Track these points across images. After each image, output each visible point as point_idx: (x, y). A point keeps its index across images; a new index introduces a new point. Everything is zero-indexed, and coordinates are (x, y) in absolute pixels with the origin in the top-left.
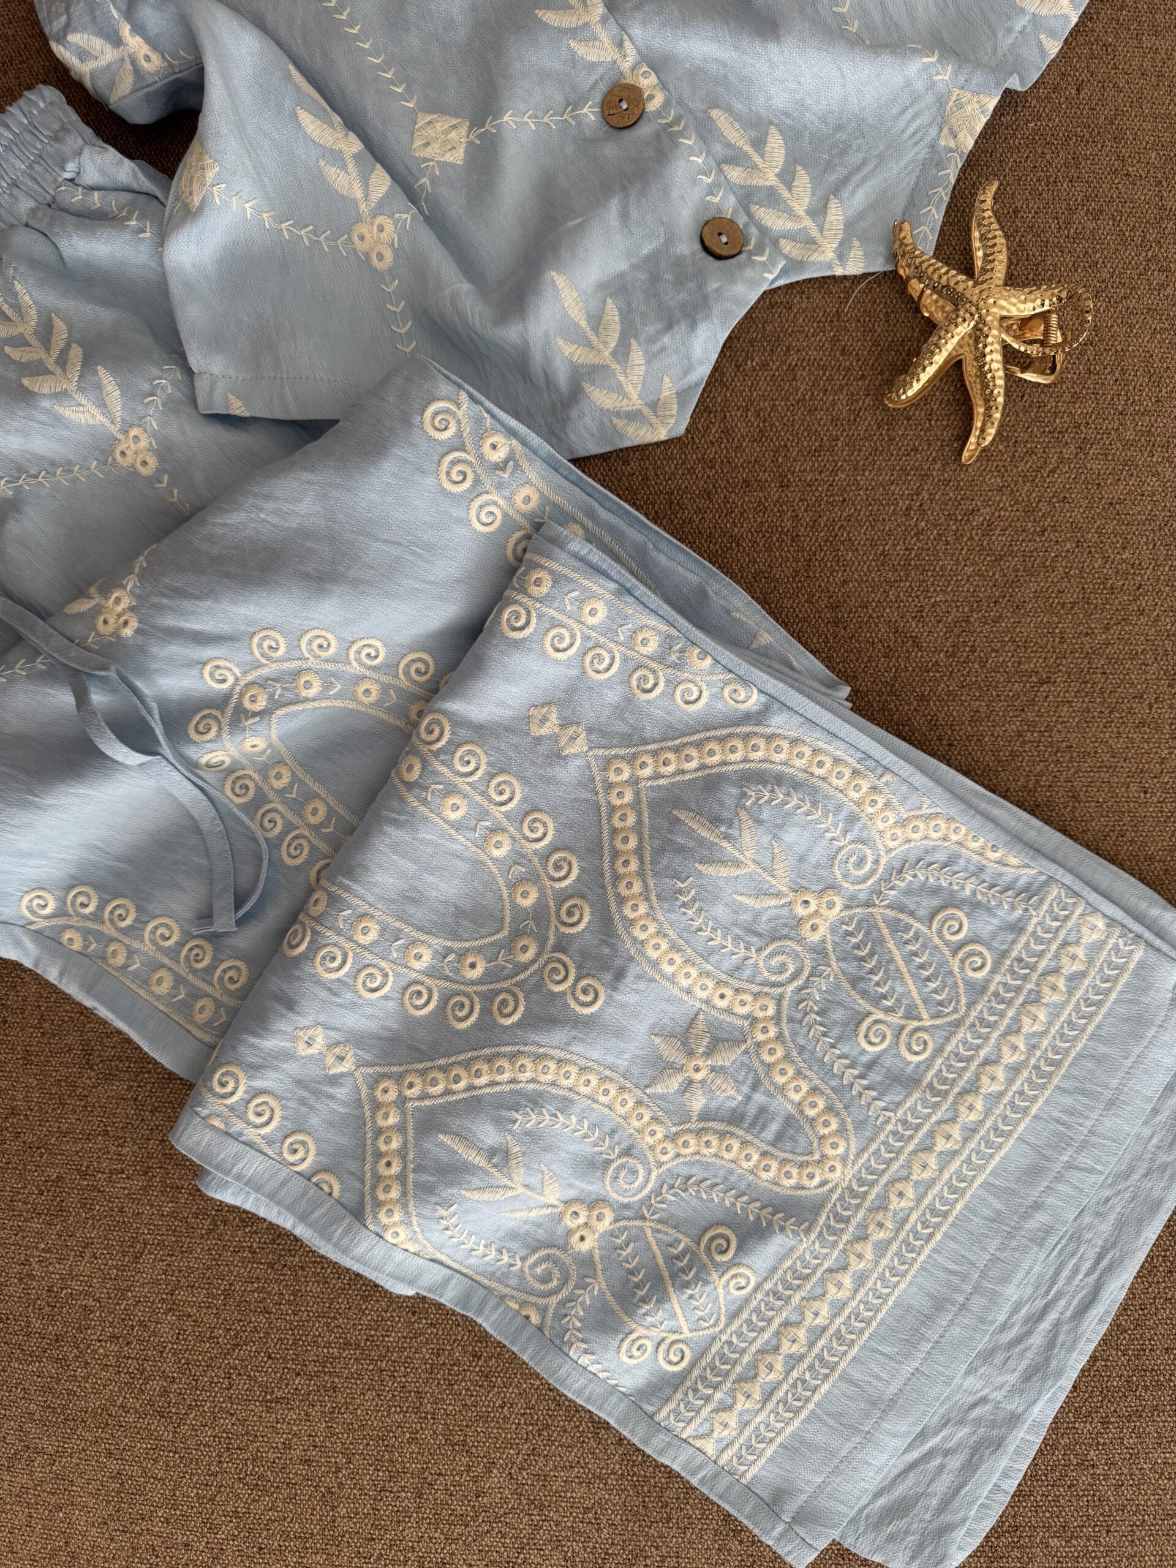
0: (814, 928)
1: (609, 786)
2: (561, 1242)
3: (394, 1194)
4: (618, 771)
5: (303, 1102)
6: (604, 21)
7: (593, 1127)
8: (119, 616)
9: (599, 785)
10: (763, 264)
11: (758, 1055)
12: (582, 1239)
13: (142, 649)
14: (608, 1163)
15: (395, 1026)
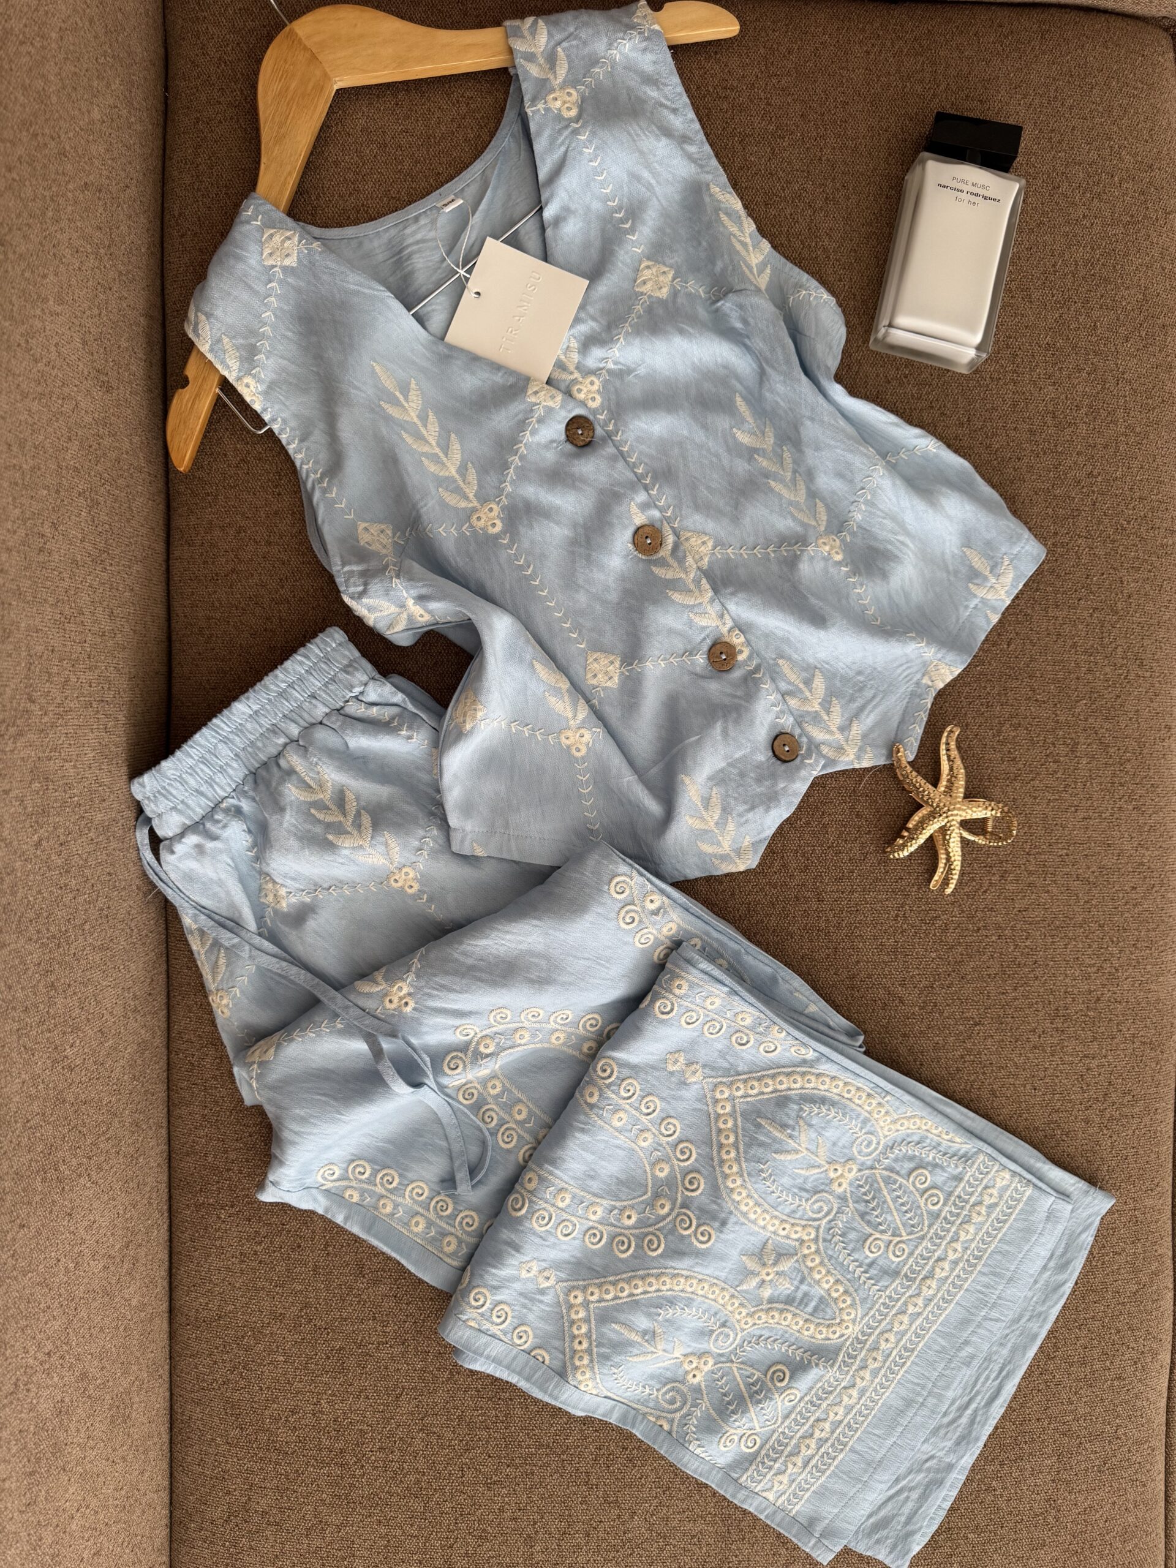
0: (840, 1185)
1: (716, 1101)
2: (681, 1378)
3: (586, 1361)
4: (722, 1092)
5: (524, 1306)
6: (712, 601)
7: (704, 1312)
8: (401, 998)
9: (709, 1101)
10: (811, 765)
11: (804, 1262)
12: (694, 1376)
13: (417, 1021)
14: (712, 1332)
15: (579, 1255)
